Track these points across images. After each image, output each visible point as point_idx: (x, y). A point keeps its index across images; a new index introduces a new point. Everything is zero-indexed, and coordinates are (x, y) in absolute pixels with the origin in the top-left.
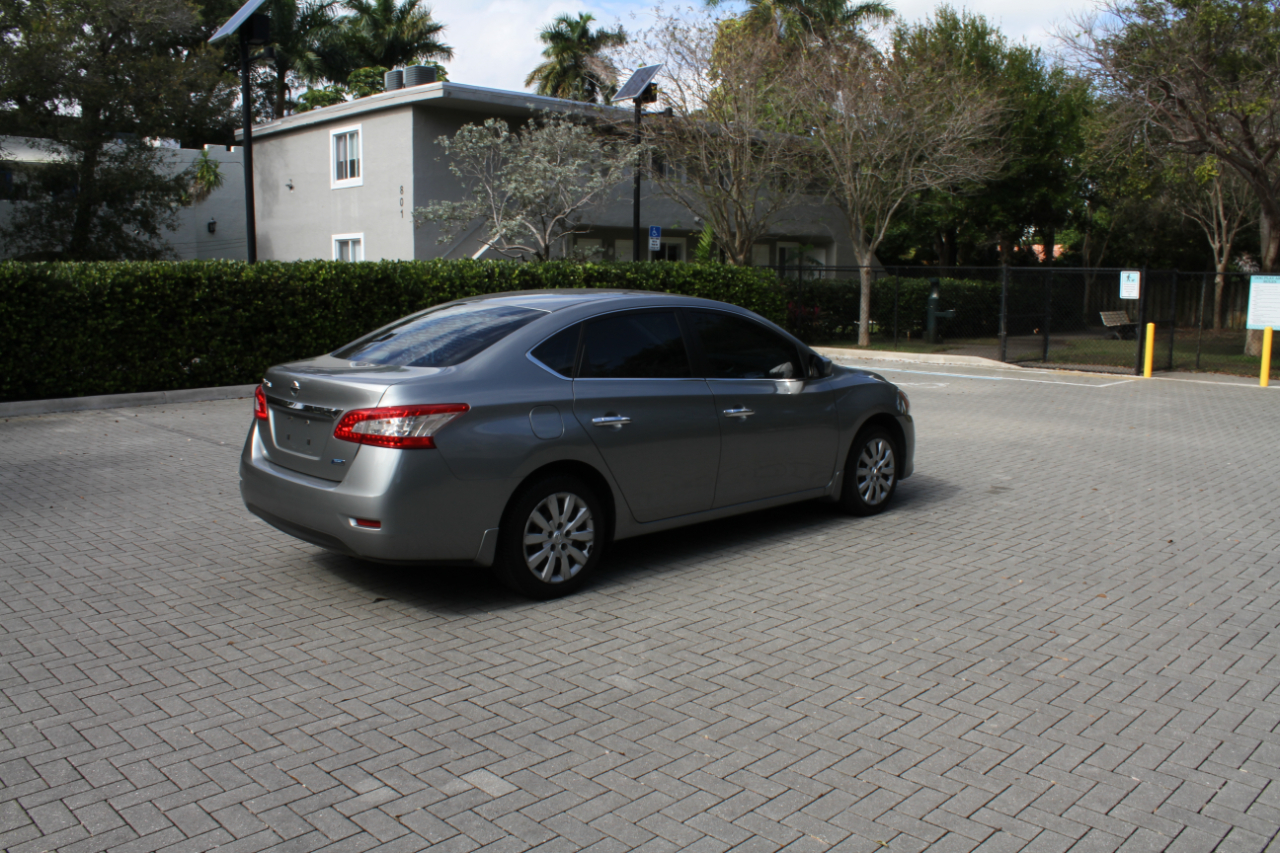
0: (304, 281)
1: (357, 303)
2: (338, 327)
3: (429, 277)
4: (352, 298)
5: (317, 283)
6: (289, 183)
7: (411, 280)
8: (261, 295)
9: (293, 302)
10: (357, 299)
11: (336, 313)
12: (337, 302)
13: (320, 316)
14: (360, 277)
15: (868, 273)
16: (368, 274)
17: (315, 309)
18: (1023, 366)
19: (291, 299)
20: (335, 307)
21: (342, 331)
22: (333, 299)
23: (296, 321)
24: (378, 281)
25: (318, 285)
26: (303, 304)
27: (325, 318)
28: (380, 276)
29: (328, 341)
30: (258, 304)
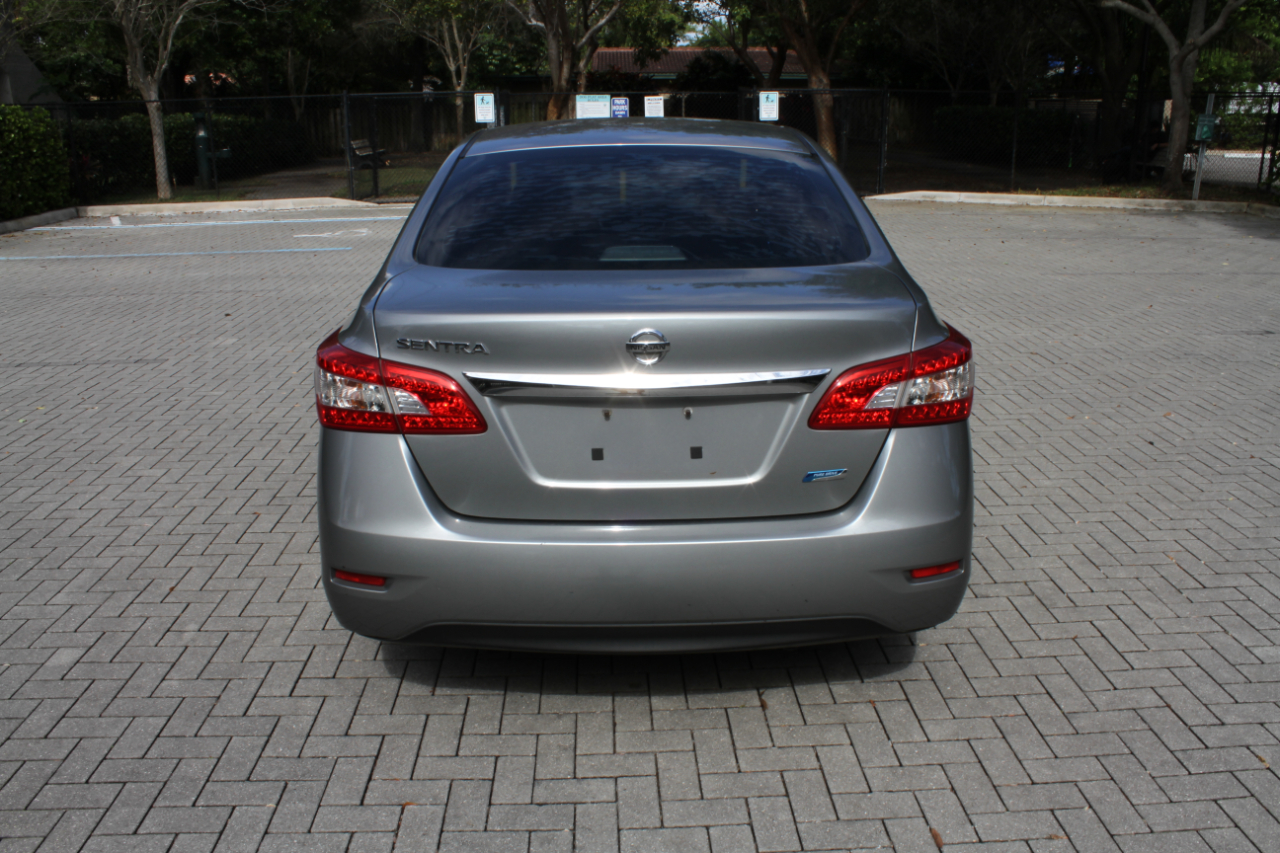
15: (158, 109)
18: (379, 203)
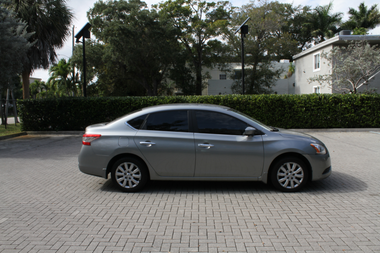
0: (253, 100)
1: (270, 107)
2: (263, 114)
3: (297, 99)
4: (268, 105)
5: (257, 101)
6: (304, 71)
7: (290, 100)
8: (238, 104)
9: (249, 106)
10: (270, 106)
11: (262, 110)
12: (263, 107)
13: (257, 111)
14: (271, 99)
16: (274, 98)
17: (256, 109)
19: (248, 105)
20: (262, 108)
21: (264, 115)
22: (261, 106)
23: (249, 112)
24: (277, 101)
25: (257, 102)
26: (252, 107)
27: (259, 111)
28: (278, 99)
29: (260, 118)
30: (237, 107)
